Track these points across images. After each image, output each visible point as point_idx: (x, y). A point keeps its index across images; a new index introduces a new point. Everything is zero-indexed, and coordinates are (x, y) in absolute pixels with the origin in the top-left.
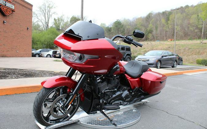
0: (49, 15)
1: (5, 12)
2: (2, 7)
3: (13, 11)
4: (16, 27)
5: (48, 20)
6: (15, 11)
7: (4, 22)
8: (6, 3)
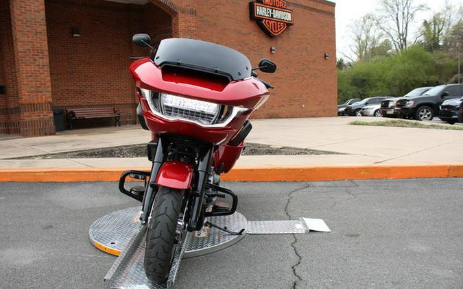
0: (406, 14)
1: (272, 30)
2: (265, 22)
3: (289, 25)
4: (298, 56)
5: (406, 28)
6: (292, 24)
7: (271, 50)
8: (272, 11)
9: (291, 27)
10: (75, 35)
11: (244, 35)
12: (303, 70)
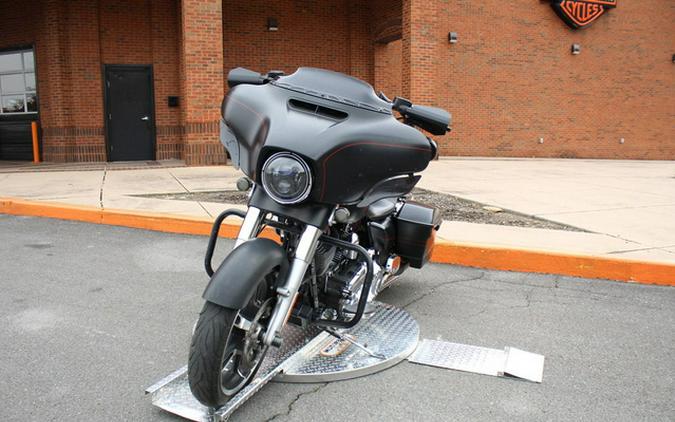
1: (575, 17)
2: (565, 5)
3: (608, 7)
4: (620, 59)
7: (573, 49)
9: (613, 11)
10: (271, 29)
11: (528, 25)
12: (628, 81)
